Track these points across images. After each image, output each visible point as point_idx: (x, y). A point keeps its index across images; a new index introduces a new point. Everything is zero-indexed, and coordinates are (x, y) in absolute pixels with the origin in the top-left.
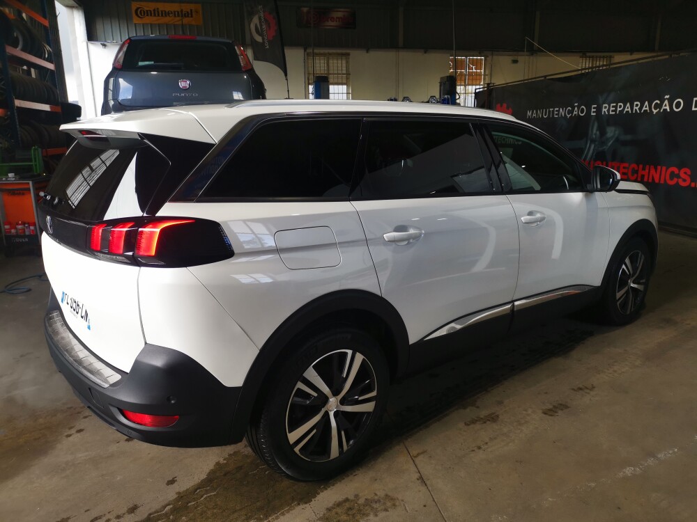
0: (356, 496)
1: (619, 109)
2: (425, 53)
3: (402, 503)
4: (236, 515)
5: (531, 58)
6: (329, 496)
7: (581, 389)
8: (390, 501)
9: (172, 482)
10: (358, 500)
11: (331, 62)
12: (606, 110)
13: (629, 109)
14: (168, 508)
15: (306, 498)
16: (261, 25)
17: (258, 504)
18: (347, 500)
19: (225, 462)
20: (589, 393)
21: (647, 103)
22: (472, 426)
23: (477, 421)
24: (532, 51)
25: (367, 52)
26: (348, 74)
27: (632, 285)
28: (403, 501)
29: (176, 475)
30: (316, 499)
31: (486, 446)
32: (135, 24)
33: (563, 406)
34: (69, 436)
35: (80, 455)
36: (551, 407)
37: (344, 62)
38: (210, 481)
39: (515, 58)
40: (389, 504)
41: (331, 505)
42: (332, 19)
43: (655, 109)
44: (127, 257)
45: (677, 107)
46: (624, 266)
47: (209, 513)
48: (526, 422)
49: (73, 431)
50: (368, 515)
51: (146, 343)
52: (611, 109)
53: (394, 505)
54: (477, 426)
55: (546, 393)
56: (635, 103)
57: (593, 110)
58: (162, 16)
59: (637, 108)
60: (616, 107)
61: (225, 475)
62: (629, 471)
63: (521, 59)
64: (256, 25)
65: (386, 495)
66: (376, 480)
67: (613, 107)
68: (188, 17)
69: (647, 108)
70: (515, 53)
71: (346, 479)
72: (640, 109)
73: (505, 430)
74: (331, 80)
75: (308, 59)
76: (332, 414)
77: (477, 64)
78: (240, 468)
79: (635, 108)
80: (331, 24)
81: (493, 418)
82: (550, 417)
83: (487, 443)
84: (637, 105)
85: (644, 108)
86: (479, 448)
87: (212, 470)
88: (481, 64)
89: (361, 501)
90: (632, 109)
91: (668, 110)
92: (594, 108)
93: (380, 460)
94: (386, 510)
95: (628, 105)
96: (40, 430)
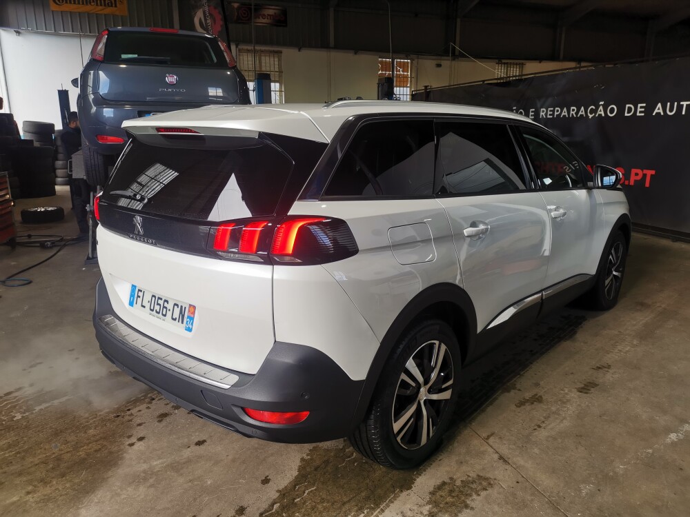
0: (451, 479)
1: (556, 113)
2: (356, 54)
3: (496, 481)
4: (347, 506)
5: (453, 62)
6: (426, 481)
7: (599, 368)
8: (485, 482)
9: (266, 481)
10: (455, 482)
11: (263, 59)
12: (543, 114)
13: (566, 114)
14: (276, 506)
15: (407, 485)
16: (206, 20)
17: (363, 494)
18: (444, 483)
19: (309, 457)
20: (607, 371)
21: (582, 108)
22: (523, 407)
23: (525, 402)
24: (455, 56)
25: (299, 51)
26: (280, 72)
27: (614, 273)
28: (495, 479)
29: (267, 474)
30: (415, 484)
31: (544, 425)
32: (53, 11)
33: (594, 385)
34: (132, 445)
35: (155, 463)
36: (583, 386)
37: (276, 60)
38: (303, 476)
39: (439, 62)
40: (485, 483)
41: (432, 489)
42: (264, 16)
43: (591, 114)
44: (261, 256)
45: (611, 112)
46: (611, 257)
47: (320, 507)
48: (568, 401)
49: (133, 440)
50: (471, 495)
51: (275, 341)
52: (549, 113)
53: (490, 484)
54: (528, 407)
55: (572, 373)
56: (572, 108)
57: (531, 114)
58: (83, 4)
59: (574, 113)
60: (553, 111)
61: (316, 469)
62: (673, 436)
63: (443, 63)
64: (200, 19)
65: (478, 476)
66: (462, 463)
67: (550, 111)
68: (112, 6)
69: (584, 113)
70: (439, 57)
71: (434, 464)
72: (577, 113)
73: (554, 409)
74: (272, 78)
75: (239, 55)
76: (422, 402)
77: (404, 66)
78: (327, 462)
79: (571, 112)
80: (262, 21)
81: (537, 399)
82: (586, 395)
83: (543, 422)
84: (573, 110)
85: (580, 113)
86: (539, 427)
87: (300, 466)
88: (408, 67)
89: (458, 483)
90: (569, 113)
91: (603, 115)
92: (532, 112)
93: (456, 444)
94: (485, 489)
95: (565, 109)
96: (96, 441)
